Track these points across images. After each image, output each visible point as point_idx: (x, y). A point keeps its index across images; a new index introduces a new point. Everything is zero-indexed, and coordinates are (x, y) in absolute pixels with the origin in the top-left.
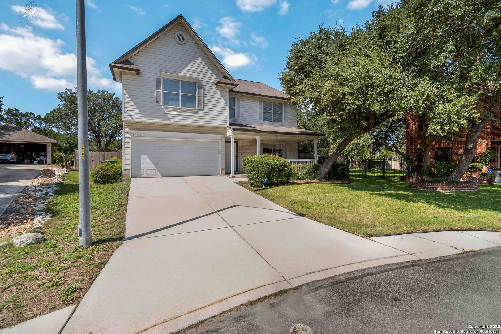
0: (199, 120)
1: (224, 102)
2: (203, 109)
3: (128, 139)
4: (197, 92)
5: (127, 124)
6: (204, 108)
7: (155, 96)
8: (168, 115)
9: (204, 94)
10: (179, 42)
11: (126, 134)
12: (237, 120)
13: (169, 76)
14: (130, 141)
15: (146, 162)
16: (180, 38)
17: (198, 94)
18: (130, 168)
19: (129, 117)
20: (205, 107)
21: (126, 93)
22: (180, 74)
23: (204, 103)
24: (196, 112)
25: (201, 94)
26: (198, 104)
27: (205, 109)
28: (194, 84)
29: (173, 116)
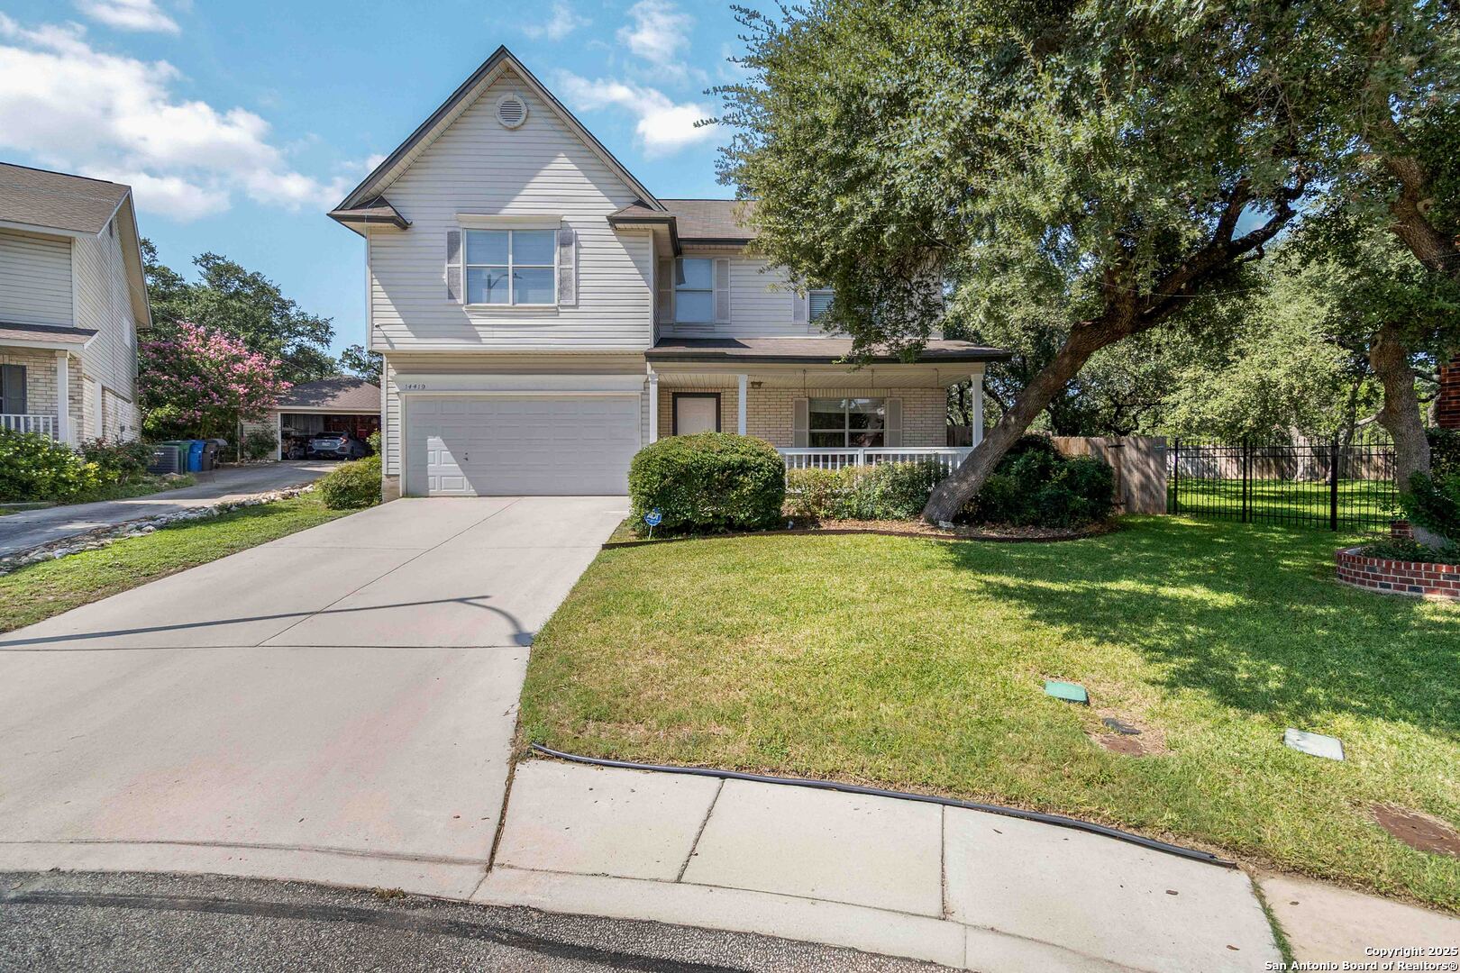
0: (559, 335)
1: (640, 277)
2: (573, 302)
3: (395, 397)
4: (557, 257)
5: (393, 360)
6: (577, 299)
7: (446, 281)
8: (477, 328)
9: (577, 261)
10: (507, 124)
11: (390, 384)
12: (717, 329)
13: (478, 222)
14: (399, 403)
15: (440, 459)
16: (510, 111)
17: (561, 262)
18: (399, 472)
19: (384, 340)
20: (581, 296)
21: (376, 282)
22: (505, 211)
23: (577, 287)
24: (555, 312)
25: (569, 260)
26: (561, 292)
27: (581, 302)
28: (548, 233)
29: (491, 329)
